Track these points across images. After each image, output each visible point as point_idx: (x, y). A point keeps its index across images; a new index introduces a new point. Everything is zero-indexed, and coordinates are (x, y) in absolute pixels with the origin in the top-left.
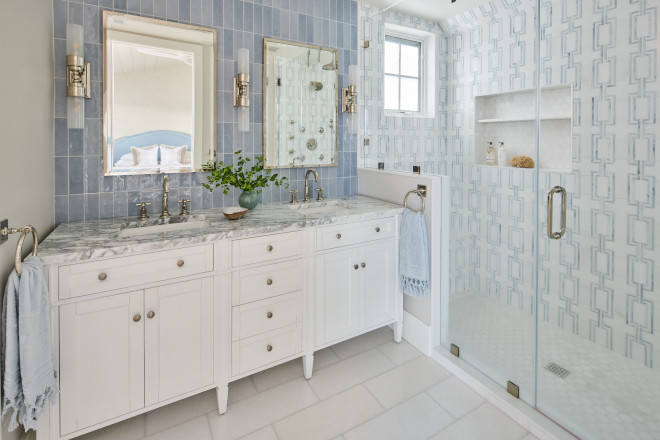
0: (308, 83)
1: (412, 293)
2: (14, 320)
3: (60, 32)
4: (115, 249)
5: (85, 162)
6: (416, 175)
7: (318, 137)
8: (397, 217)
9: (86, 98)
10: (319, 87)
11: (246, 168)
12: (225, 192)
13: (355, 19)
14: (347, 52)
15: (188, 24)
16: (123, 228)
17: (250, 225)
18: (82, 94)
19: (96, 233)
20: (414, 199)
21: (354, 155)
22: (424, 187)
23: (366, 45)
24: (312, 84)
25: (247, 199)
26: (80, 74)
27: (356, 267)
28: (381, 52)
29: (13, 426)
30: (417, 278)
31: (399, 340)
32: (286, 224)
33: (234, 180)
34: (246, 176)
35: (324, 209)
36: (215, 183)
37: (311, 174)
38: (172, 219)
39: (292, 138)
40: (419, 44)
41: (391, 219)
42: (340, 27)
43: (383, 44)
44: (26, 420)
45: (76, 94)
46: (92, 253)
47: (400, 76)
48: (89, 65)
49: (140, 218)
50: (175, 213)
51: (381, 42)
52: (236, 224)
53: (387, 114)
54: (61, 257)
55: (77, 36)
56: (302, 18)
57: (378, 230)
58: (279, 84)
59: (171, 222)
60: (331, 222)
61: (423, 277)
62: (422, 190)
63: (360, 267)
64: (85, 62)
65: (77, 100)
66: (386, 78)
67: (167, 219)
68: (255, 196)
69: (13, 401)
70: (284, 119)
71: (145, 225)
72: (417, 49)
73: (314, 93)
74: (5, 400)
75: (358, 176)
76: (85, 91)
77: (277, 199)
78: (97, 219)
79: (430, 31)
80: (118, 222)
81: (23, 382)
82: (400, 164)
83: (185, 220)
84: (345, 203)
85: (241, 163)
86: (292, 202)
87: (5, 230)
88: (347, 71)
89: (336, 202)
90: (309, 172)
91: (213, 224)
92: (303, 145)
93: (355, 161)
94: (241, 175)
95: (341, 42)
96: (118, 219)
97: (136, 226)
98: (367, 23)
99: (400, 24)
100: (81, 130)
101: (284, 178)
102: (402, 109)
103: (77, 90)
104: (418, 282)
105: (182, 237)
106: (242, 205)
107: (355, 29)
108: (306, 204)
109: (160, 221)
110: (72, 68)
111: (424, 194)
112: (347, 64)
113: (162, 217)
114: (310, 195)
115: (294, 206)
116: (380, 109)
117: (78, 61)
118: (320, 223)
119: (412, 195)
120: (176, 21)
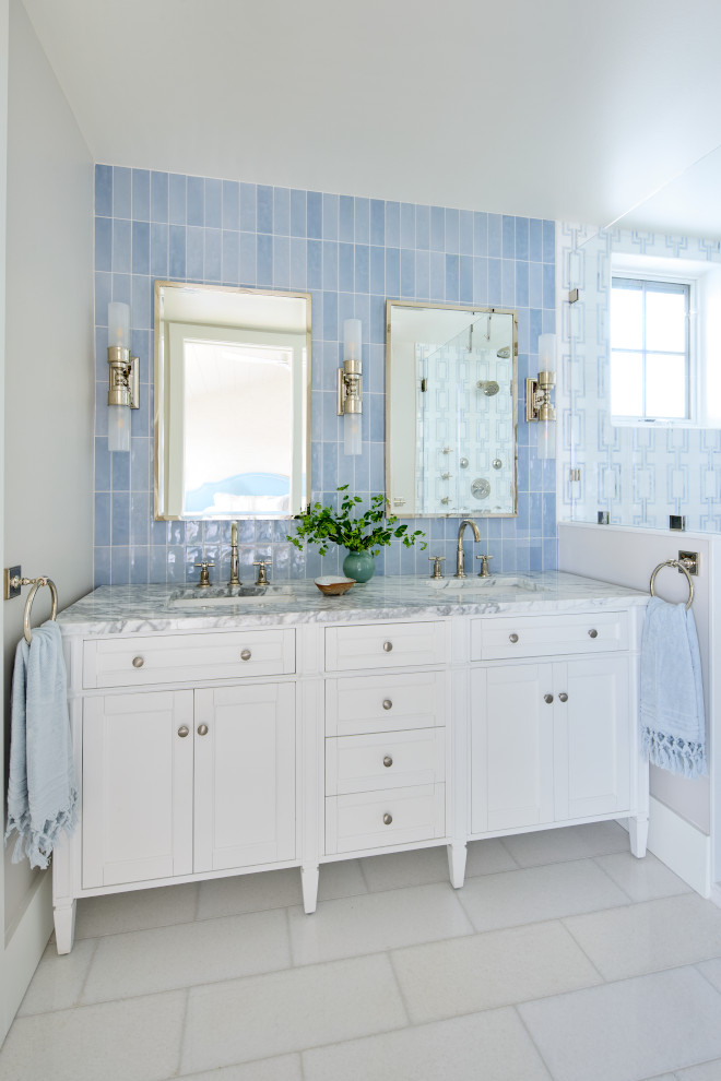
0: (473, 384)
1: (667, 765)
2: (22, 706)
3: (103, 317)
4: (155, 622)
5: (131, 500)
6: (676, 533)
7: (491, 476)
8: (633, 611)
9: (133, 409)
10: (492, 389)
11: (355, 514)
12: (322, 552)
13: (551, 253)
14: (536, 314)
15: (270, 289)
16: (175, 597)
17: (354, 606)
18: (126, 402)
19: (139, 599)
20: (672, 580)
21: (551, 499)
22: (692, 556)
23: (574, 298)
24: (481, 385)
25: (358, 566)
26: (126, 375)
27: (550, 699)
28: (602, 310)
29: (16, 859)
30: (677, 734)
31: (640, 852)
32: (414, 606)
33: (333, 531)
34: (354, 526)
35: (491, 591)
36: (306, 537)
37: (468, 527)
38: (243, 589)
39: (445, 478)
40: (686, 289)
41: (622, 617)
42: (522, 270)
43: (607, 293)
44: (32, 851)
45: (119, 402)
46: (123, 626)
47: (645, 352)
48: (136, 361)
49: (200, 585)
50: (249, 582)
51: (602, 289)
52: (334, 601)
53: (615, 424)
54: (86, 625)
55: (121, 320)
56: (452, 260)
57: (594, 634)
58: (423, 389)
59: (242, 594)
60: (498, 610)
61: (692, 734)
62: (689, 560)
63: (556, 700)
64: (132, 357)
65: (120, 410)
66: (614, 356)
67: (236, 589)
68: (369, 560)
69: (17, 821)
70: (432, 446)
71: (205, 596)
72: (681, 298)
73: (483, 399)
74: (10, 818)
75: (559, 536)
76: (131, 398)
77: (409, 571)
78: (145, 583)
79: (708, 259)
80: (169, 589)
81: (29, 796)
82: (644, 518)
83: (261, 592)
84: (531, 582)
85: (347, 506)
86: (434, 576)
87: (16, 579)
88: (535, 348)
89: (514, 580)
90: (464, 525)
91: (299, 599)
92: (465, 489)
93: (552, 511)
94: (347, 524)
95: (523, 296)
96: (171, 584)
97: (194, 597)
98: (574, 258)
99: (643, 252)
100: (126, 454)
101: (418, 533)
102: (650, 415)
103: (121, 396)
104: (681, 743)
105: (248, 613)
106: (348, 573)
107: (550, 272)
108: (459, 582)
109: (226, 591)
110: (115, 364)
111: (693, 570)
112: (536, 333)
113: (230, 585)
114: (467, 568)
115: (438, 583)
116: (603, 416)
117: (122, 355)
118: (477, 611)
119: (666, 570)
120: (253, 287)
